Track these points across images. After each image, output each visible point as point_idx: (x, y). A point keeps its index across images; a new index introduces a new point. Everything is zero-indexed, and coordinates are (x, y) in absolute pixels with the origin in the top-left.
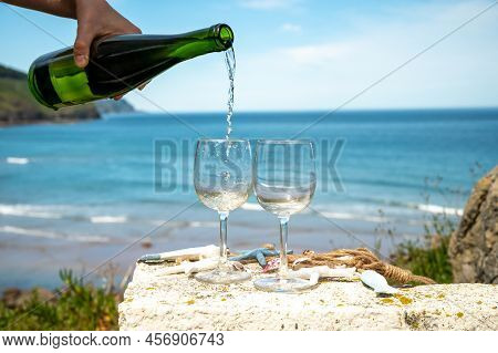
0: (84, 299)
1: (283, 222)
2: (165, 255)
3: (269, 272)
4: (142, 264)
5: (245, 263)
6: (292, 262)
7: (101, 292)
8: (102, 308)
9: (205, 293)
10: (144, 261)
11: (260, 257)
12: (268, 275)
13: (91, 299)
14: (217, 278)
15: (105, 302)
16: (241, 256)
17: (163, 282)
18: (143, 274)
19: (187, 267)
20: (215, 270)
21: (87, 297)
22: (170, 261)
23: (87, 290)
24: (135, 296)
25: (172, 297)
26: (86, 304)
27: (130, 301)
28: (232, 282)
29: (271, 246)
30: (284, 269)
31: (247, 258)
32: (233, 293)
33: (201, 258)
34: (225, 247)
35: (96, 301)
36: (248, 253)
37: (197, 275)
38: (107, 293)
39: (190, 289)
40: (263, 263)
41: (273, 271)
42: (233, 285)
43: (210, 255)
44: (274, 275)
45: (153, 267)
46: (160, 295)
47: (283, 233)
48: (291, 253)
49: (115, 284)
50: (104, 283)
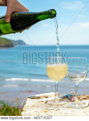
0: (8, 110)
1: (77, 85)
2: (37, 96)
3: (72, 101)
4: (29, 98)
5: (64, 98)
6: (80, 98)
7: (14, 108)
8: (15, 113)
9: (50, 109)
10: (30, 98)
11: (69, 96)
12: (71, 103)
13: (11, 110)
14: (54, 104)
15: (16, 111)
16: (63, 96)
17: (36, 105)
18: (29, 102)
19: (44, 99)
20: (54, 101)
21: (9, 110)
22: (38, 98)
23: (9, 107)
24: (27, 110)
25: (39, 110)
26: (9, 112)
27: (25, 111)
28: (60, 105)
29: (73, 93)
30: (77, 100)
31: (65, 97)
32: (60, 108)
33: (49, 97)
34: (57, 93)
35: (12, 111)
36: (65, 95)
37: (47, 103)
38: (16, 108)
39: (46, 107)
40: (70, 98)
41: (73, 101)
42: (60, 106)
43: (52, 96)
44: (74, 102)
45: (33, 99)
46: (35, 109)
47: (77, 89)
48: (80, 95)
49: (19, 105)
50: (15, 105)
